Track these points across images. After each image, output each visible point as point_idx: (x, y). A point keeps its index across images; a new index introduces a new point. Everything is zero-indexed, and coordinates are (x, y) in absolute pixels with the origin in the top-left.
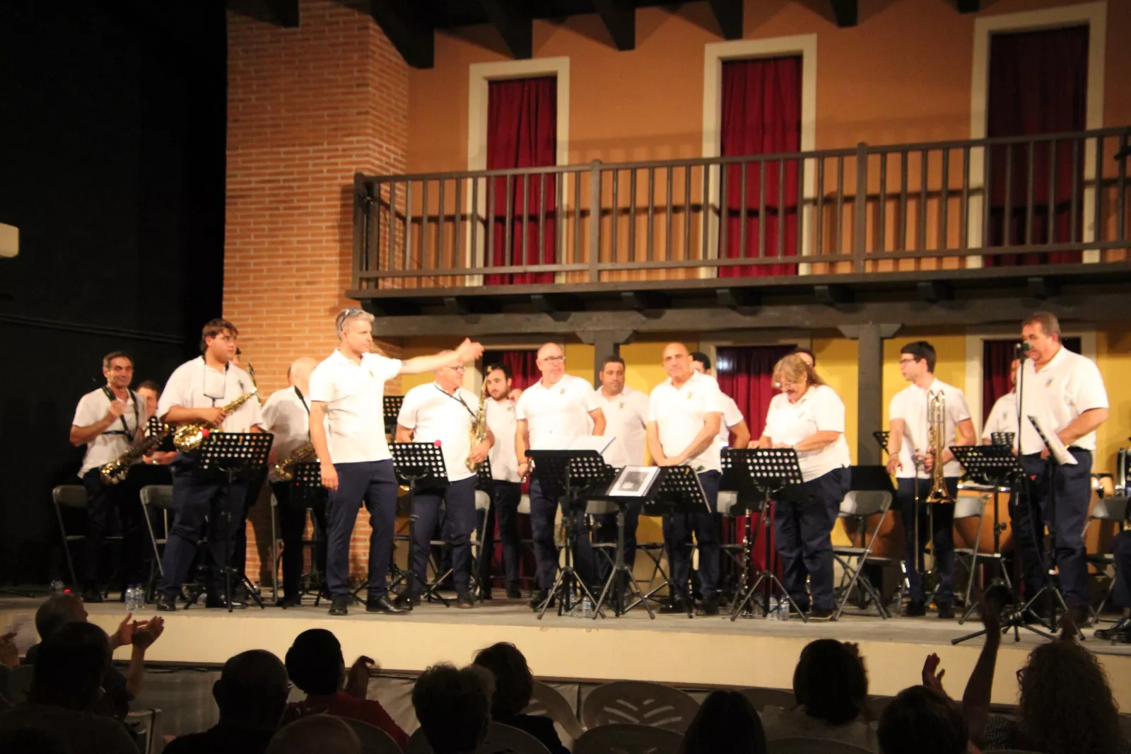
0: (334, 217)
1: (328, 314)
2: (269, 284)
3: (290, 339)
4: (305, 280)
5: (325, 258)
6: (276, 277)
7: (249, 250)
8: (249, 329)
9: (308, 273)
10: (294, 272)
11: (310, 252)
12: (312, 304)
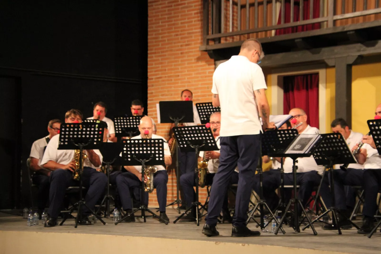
0: (198, 7)
1: (196, 61)
2: (168, 48)
3: (178, 76)
4: (184, 44)
5: (194, 31)
6: (171, 43)
7: (159, 30)
8: (160, 72)
9: (186, 40)
10: (180, 40)
11: (187, 28)
12: (188, 56)
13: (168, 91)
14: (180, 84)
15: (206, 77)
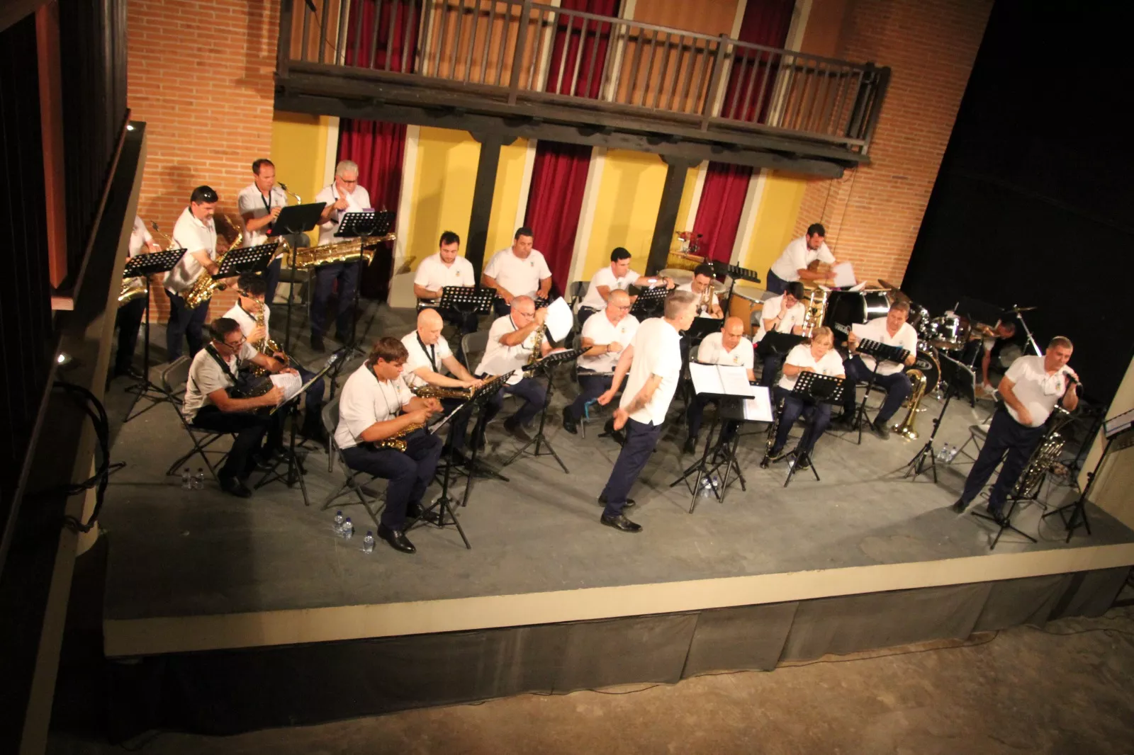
1: (234, 84)
2: (165, 45)
3: (191, 104)
4: (207, 47)
5: (231, 29)
6: (174, 39)
8: (143, 89)
9: (212, 41)
10: (196, 38)
11: (214, 19)
12: (215, 73)
13: (164, 127)
14: (193, 120)
15: (255, 117)
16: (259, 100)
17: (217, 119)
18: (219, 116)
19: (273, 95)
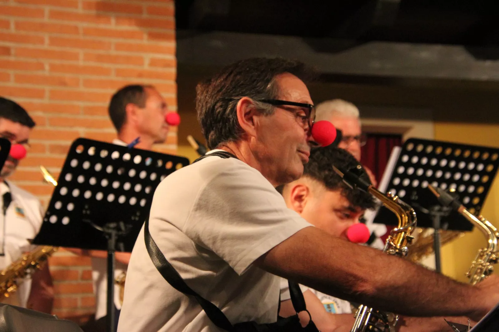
16: (145, 41)
17: (63, 83)
18: (68, 76)
19: (171, 31)
